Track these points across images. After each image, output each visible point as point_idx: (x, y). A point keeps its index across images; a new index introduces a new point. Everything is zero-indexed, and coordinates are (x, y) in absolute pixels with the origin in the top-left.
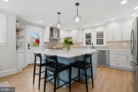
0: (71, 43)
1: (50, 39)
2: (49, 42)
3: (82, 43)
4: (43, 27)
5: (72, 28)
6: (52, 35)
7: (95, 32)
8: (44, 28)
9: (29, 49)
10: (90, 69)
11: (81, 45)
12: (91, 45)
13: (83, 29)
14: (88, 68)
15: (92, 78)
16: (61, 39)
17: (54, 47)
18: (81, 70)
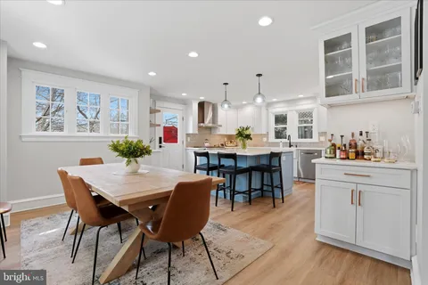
0: (248, 137)
1: (199, 127)
2: (197, 132)
3: (267, 135)
4: (185, 102)
5: (244, 103)
6: (202, 118)
7: (295, 112)
8: (185, 104)
9: (160, 147)
10: (278, 173)
11: (265, 139)
12: (286, 140)
13: (269, 105)
14: (275, 171)
15: (282, 188)
16: (221, 126)
17: (206, 145)
18: (265, 174)
